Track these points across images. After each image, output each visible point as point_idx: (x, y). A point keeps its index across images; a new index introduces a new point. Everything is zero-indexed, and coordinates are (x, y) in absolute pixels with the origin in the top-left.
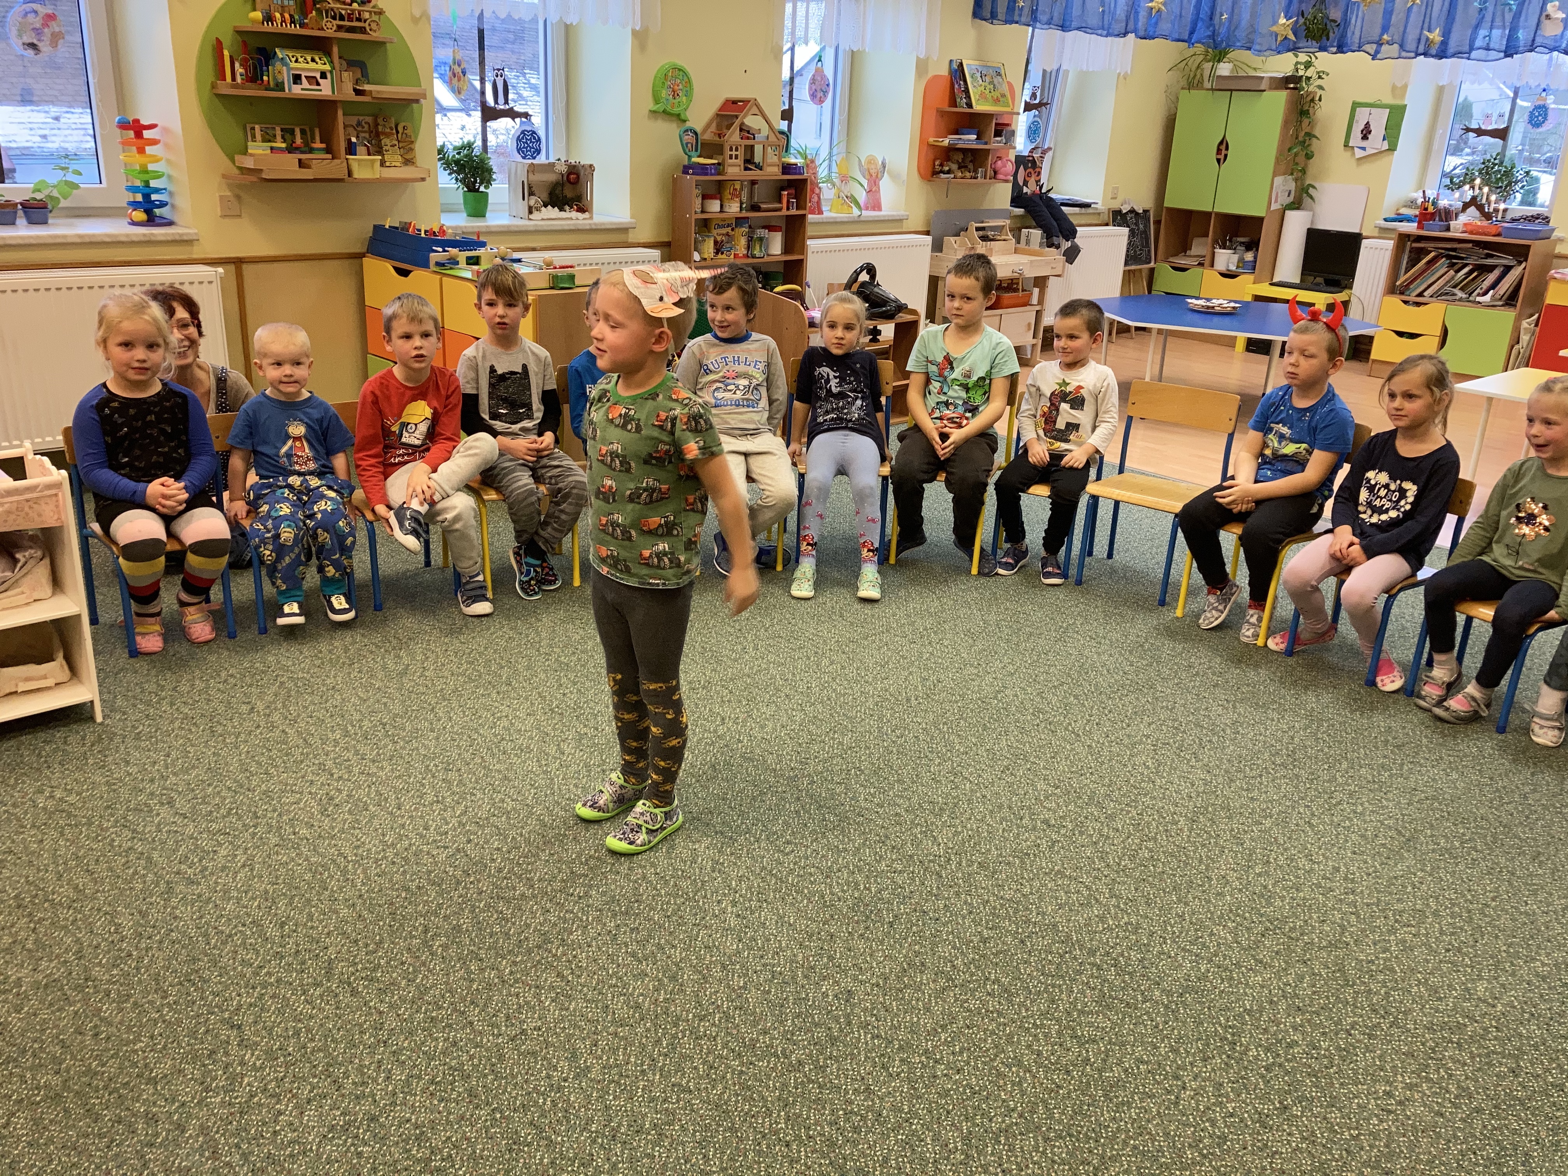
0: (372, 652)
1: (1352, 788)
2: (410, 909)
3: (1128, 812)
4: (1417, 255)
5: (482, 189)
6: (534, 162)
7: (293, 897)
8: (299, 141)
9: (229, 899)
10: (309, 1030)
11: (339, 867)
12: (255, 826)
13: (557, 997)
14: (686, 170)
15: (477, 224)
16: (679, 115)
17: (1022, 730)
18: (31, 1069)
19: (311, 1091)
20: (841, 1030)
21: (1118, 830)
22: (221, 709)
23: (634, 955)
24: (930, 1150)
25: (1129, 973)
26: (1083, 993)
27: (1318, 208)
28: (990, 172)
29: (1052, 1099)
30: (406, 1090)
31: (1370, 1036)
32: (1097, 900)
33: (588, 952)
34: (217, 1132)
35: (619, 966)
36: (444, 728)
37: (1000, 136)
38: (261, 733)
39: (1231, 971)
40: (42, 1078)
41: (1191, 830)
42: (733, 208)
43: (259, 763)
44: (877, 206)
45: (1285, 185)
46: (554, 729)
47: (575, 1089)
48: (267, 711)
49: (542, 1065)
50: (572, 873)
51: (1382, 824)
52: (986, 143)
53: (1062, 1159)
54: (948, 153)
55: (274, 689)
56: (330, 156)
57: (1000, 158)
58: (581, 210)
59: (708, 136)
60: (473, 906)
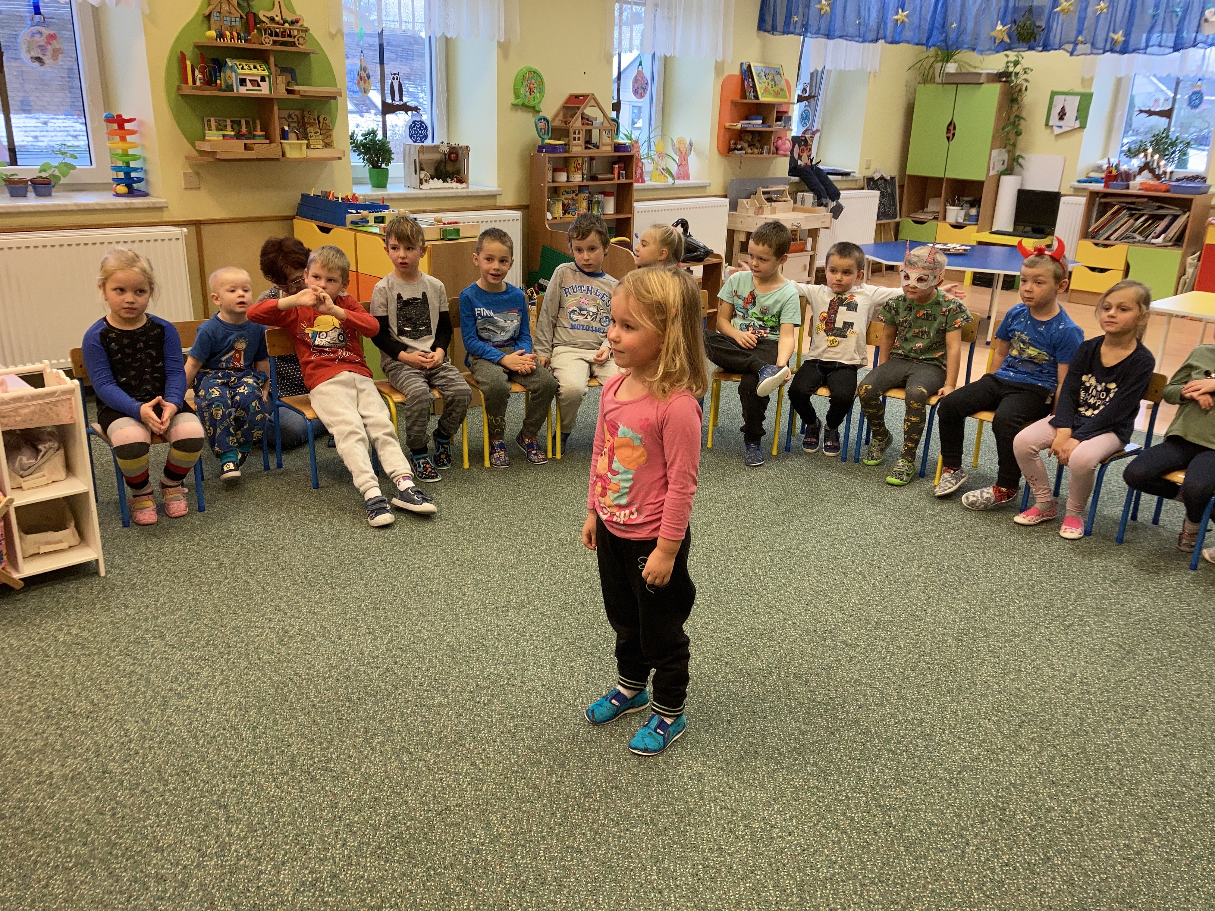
0: (311, 520)
1: (1080, 613)
2: (353, 715)
3: (908, 634)
4: (1104, 208)
5: (383, 166)
6: (425, 144)
7: (261, 708)
8: (244, 129)
9: (212, 709)
10: (280, 809)
11: (296, 684)
12: (229, 654)
13: (472, 781)
14: (540, 149)
15: (379, 193)
16: (534, 107)
17: (820, 573)
18: (64, 841)
19: (284, 856)
20: (696, 803)
21: (900, 648)
22: (197, 564)
23: (530, 748)
24: (772, 895)
25: (918, 757)
26: (883, 772)
27: (1026, 174)
28: (773, 149)
29: (865, 853)
30: (359, 853)
31: (1110, 803)
32: (889, 702)
33: (494, 746)
34: (213, 888)
35: (518, 756)
36: (371, 577)
37: (780, 121)
38: (228, 583)
39: (997, 754)
40: (73, 848)
41: (958, 647)
42: (577, 178)
43: (228, 606)
44: (687, 177)
45: (999, 156)
46: (456, 577)
47: (490, 851)
48: (233, 566)
49: (464, 833)
50: (478, 686)
51: (1107, 640)
52: (769, 127)
53: (876, 900)
54: (741, 135)
55: (237, 549)
56: (268, 141)
57: (780, 138)
58: (460, 181)
59: (557, 123)
60: (402, 712)
